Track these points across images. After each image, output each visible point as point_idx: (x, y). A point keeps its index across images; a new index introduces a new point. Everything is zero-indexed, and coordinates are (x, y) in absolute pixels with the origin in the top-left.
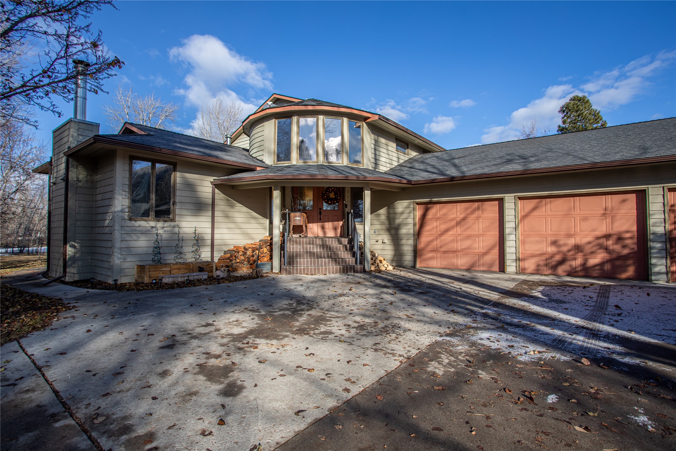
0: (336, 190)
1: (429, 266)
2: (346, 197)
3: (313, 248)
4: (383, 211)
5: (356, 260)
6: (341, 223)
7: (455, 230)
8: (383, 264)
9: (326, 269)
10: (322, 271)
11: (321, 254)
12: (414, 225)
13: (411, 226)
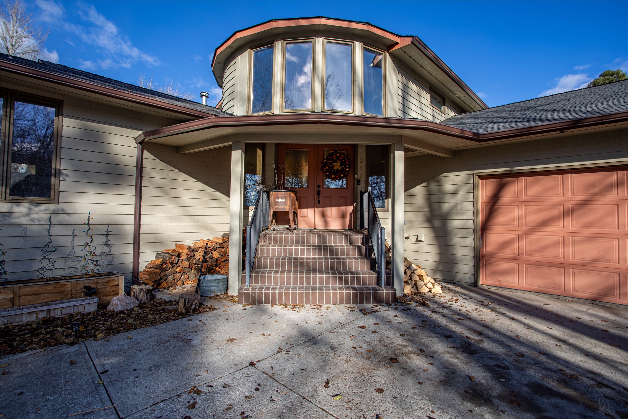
0: (343, 158)
1: (503, 284)
2: (359, 168)
3: (302, 250)
4: (419, 190)
5: (379, 278)
6: (350, 209)
7: (561, 223)
8: (426, 282)
9: (321, 295)
10: (314, 299)
11: (314, 263)
12: (476, 213)
13: (470, 215)
